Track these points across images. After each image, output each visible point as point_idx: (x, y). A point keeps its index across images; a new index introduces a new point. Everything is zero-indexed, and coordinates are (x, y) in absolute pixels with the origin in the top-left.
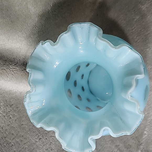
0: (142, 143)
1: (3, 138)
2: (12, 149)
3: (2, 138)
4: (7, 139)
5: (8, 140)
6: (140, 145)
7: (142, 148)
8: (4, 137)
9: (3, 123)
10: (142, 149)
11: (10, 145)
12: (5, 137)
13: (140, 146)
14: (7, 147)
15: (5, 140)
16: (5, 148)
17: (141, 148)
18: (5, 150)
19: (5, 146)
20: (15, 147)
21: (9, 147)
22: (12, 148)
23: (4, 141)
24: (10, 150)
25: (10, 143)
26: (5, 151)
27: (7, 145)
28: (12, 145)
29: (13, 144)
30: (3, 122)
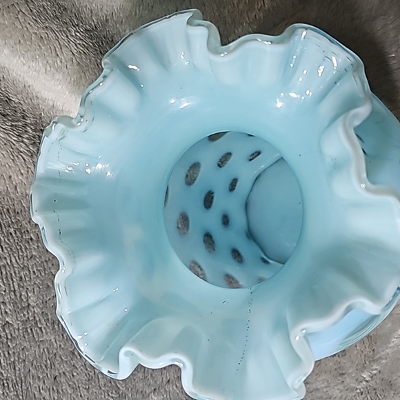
0: (380, 358)
1: (10, 212)
2: (26, 248)
3: (8, 210)
4: (20, 218)
5: (24, 222)
6: (374, 361)
7: (376, 369)
8: (15, 211)
9: (22, 174)
10: (375, 372)
11: (24, 237)
12: (17, 211)
13: (372, 363)
14: (16, 238)
15: (15, 218)
16: (9, 240)
17: (372, 370)
18: (8, 244)
19: (11, 234)
20: (37, 246)
21: (21, 242)
22: (29, 245)
23: (12, 222)
24: (21, 249)
25: (27, 231)
26: (7, 246)
27: (16, 233)
28: (31, 239)
29: (34, 238)
30: (22, 171)
